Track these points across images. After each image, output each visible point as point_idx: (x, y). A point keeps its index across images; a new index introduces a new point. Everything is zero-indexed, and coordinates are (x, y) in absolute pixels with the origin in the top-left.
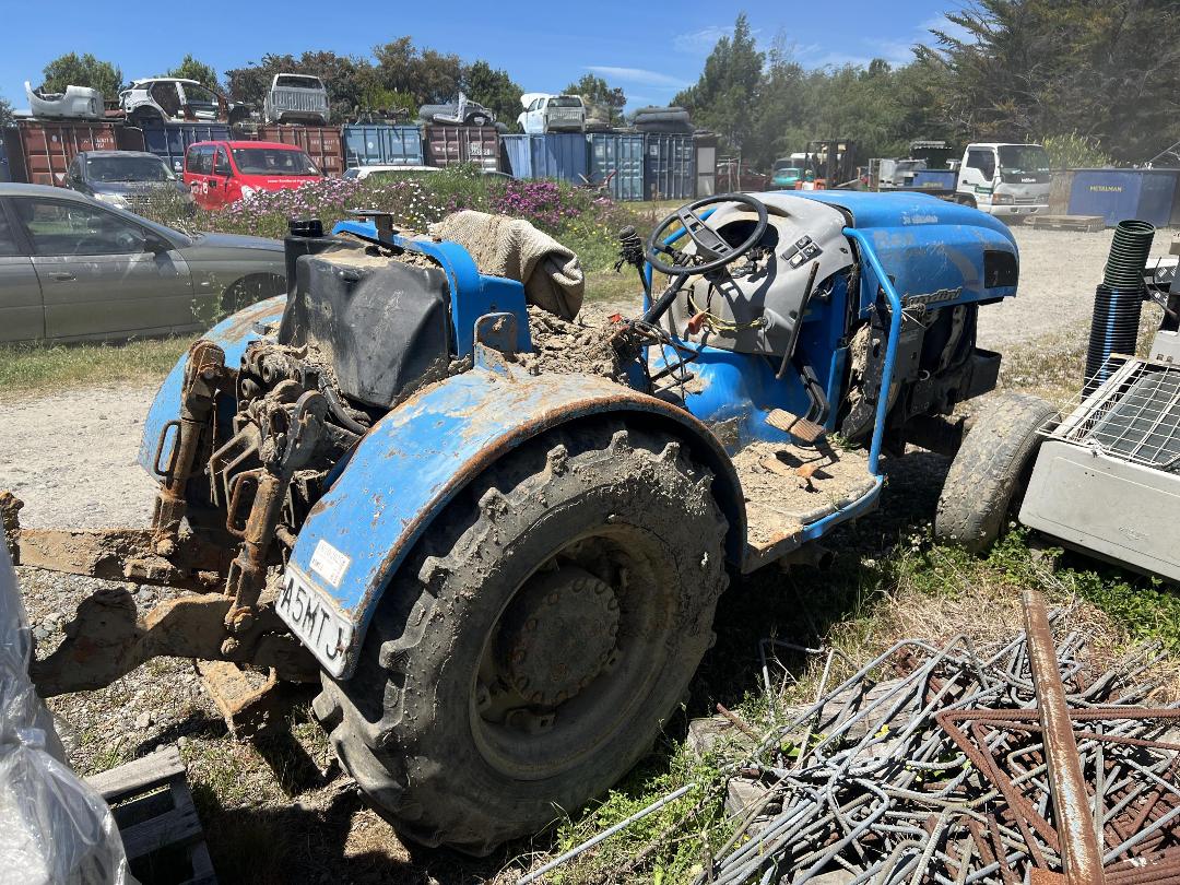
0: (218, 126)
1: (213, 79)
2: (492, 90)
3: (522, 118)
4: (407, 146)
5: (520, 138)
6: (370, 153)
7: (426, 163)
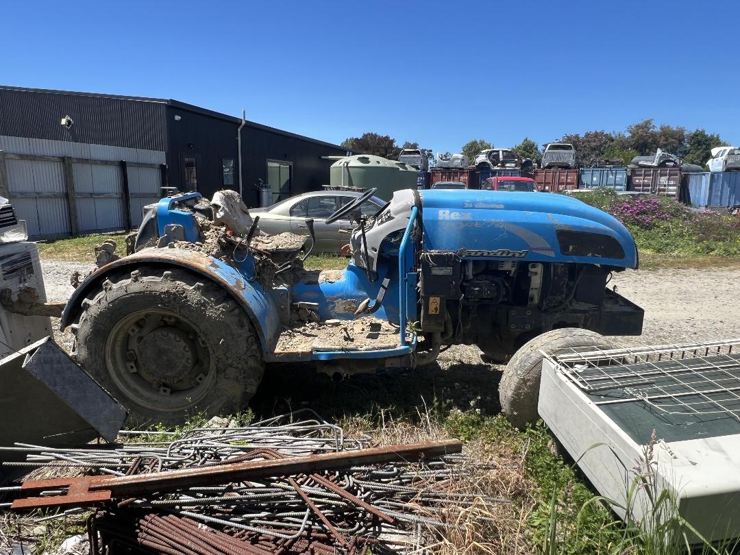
0: (515, 170)
1: (536, 149)
2: (704, 146)
3: (710, 163)
4: (617, 179)
5: (704, 174)
6: (594, 183)
7: (628, 189)
